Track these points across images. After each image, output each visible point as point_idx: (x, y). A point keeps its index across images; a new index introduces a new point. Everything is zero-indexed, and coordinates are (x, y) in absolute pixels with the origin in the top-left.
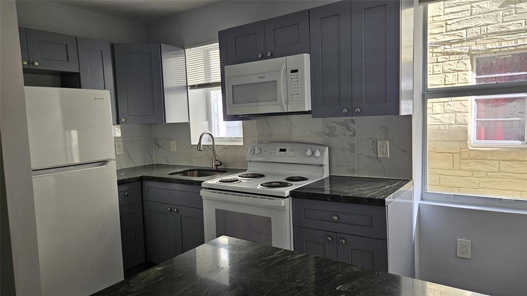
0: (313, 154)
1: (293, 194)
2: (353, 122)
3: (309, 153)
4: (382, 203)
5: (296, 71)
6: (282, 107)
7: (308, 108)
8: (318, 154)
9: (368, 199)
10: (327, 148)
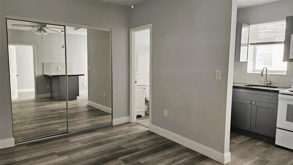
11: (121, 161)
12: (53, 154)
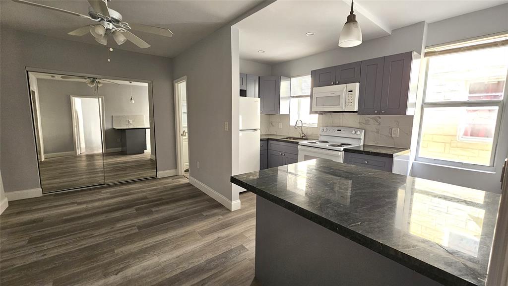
0: (355, 133)
1: (345, 150)
2: (380, 118)
3: (354, 132)
4: (391, 156)
5: (352, 91)
6: (342, 109)
7: (356, 109)
8: (358, 133)
9: (384, 154)
10: (364, 131)
11: (134, 209)
12: (73, 203)
